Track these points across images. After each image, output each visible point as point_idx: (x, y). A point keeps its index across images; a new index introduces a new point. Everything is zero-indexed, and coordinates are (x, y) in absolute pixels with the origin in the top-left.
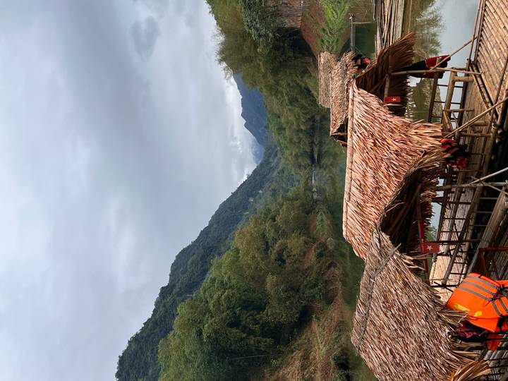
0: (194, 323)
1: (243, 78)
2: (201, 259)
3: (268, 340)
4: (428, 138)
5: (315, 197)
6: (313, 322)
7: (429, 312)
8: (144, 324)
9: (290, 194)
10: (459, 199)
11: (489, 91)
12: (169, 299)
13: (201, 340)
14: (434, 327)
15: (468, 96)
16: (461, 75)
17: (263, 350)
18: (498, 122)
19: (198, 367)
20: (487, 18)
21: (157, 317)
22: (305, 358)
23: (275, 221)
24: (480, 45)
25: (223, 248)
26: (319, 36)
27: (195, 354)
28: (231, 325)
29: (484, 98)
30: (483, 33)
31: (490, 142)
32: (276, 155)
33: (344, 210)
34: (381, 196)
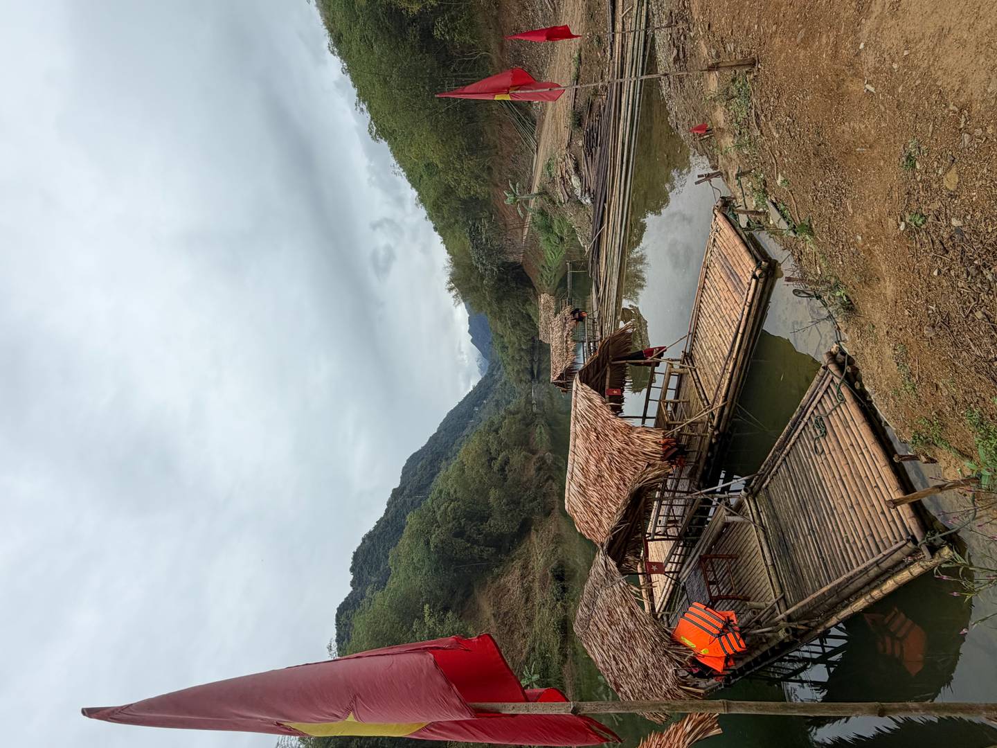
0: (423, 535)
1: (471, 304)
2: (430, 463)
3: (490, 549)
4: (650, 443)
5: (535, 409)
6: (532, 533)
7: (656, 646)
8: (377, 522)
9: (511, 407)
10: (676, 487)
11: (704, 387)
12: (400, 500)
13: (429, 548)
14: (661, 661)
15: (683, 385)
16: (677, 366)
17: (486, 558)
18: (715, 423)
19: (425, 575)
20: (702, 319)
21: (389, 515)
22: (525, 567)
23: (497, 434)
24: (694, 340)
25: (450, 453)
26: (539, 271)
27: (423, 561)
28: (457, 535)
29: (700, 395)
30: (697, 331)
31: (707, 442)
32: (499, 369)
33: (567, 487)
34: (604, 484)
